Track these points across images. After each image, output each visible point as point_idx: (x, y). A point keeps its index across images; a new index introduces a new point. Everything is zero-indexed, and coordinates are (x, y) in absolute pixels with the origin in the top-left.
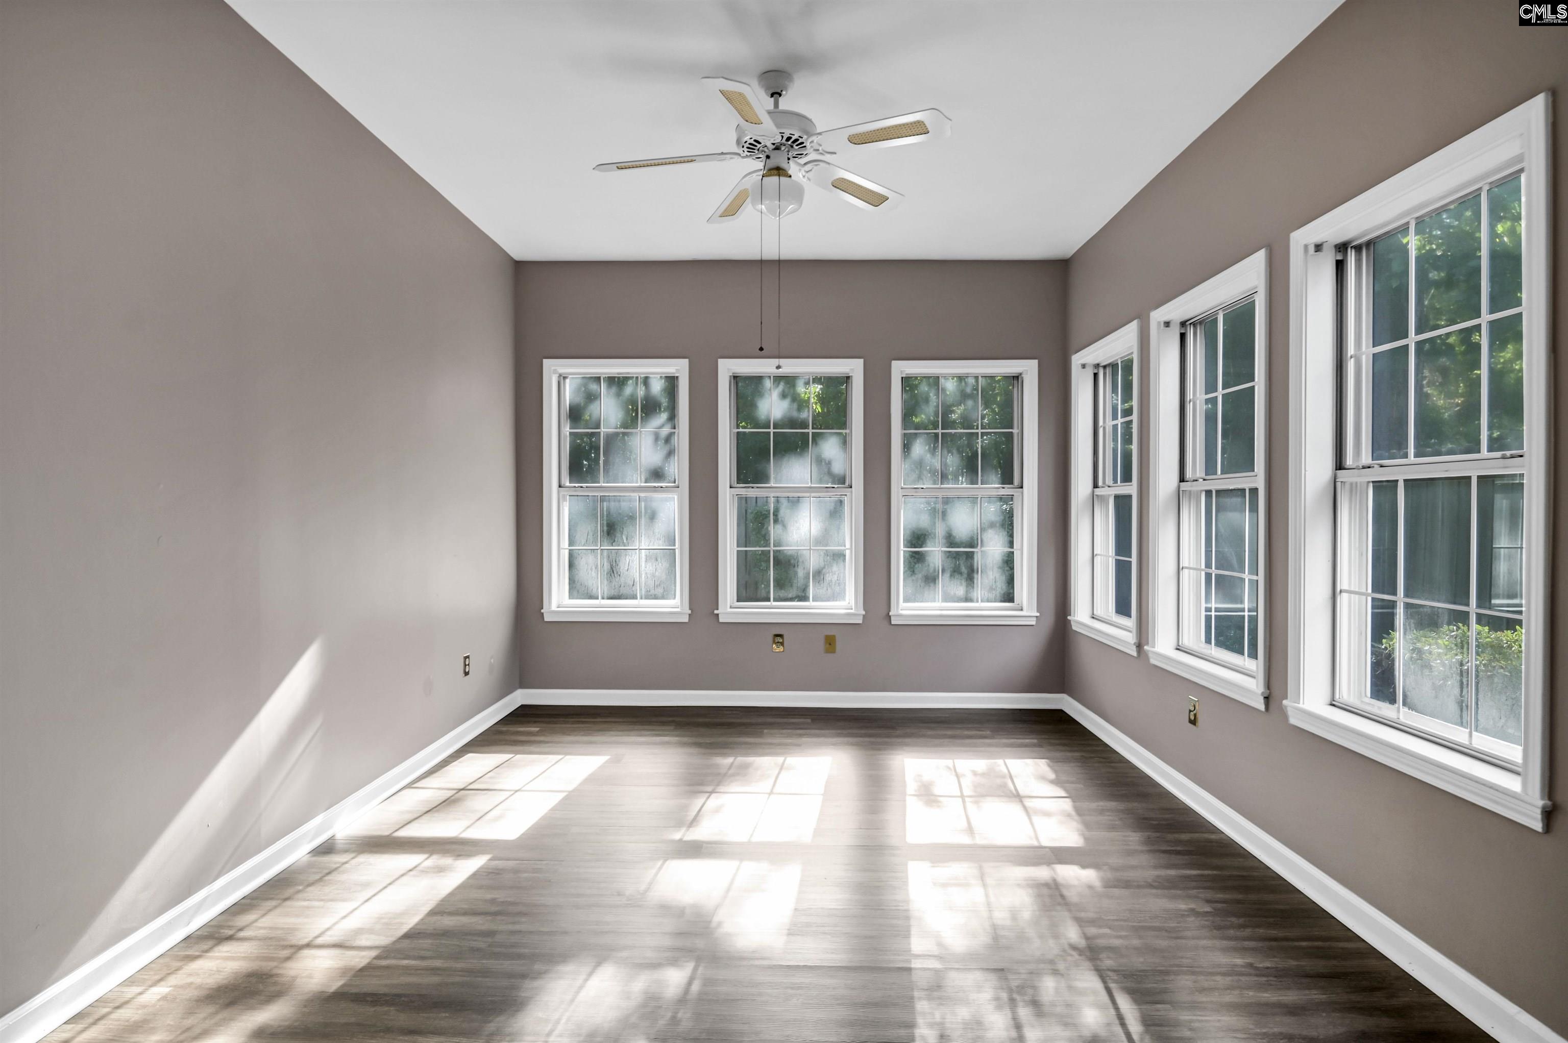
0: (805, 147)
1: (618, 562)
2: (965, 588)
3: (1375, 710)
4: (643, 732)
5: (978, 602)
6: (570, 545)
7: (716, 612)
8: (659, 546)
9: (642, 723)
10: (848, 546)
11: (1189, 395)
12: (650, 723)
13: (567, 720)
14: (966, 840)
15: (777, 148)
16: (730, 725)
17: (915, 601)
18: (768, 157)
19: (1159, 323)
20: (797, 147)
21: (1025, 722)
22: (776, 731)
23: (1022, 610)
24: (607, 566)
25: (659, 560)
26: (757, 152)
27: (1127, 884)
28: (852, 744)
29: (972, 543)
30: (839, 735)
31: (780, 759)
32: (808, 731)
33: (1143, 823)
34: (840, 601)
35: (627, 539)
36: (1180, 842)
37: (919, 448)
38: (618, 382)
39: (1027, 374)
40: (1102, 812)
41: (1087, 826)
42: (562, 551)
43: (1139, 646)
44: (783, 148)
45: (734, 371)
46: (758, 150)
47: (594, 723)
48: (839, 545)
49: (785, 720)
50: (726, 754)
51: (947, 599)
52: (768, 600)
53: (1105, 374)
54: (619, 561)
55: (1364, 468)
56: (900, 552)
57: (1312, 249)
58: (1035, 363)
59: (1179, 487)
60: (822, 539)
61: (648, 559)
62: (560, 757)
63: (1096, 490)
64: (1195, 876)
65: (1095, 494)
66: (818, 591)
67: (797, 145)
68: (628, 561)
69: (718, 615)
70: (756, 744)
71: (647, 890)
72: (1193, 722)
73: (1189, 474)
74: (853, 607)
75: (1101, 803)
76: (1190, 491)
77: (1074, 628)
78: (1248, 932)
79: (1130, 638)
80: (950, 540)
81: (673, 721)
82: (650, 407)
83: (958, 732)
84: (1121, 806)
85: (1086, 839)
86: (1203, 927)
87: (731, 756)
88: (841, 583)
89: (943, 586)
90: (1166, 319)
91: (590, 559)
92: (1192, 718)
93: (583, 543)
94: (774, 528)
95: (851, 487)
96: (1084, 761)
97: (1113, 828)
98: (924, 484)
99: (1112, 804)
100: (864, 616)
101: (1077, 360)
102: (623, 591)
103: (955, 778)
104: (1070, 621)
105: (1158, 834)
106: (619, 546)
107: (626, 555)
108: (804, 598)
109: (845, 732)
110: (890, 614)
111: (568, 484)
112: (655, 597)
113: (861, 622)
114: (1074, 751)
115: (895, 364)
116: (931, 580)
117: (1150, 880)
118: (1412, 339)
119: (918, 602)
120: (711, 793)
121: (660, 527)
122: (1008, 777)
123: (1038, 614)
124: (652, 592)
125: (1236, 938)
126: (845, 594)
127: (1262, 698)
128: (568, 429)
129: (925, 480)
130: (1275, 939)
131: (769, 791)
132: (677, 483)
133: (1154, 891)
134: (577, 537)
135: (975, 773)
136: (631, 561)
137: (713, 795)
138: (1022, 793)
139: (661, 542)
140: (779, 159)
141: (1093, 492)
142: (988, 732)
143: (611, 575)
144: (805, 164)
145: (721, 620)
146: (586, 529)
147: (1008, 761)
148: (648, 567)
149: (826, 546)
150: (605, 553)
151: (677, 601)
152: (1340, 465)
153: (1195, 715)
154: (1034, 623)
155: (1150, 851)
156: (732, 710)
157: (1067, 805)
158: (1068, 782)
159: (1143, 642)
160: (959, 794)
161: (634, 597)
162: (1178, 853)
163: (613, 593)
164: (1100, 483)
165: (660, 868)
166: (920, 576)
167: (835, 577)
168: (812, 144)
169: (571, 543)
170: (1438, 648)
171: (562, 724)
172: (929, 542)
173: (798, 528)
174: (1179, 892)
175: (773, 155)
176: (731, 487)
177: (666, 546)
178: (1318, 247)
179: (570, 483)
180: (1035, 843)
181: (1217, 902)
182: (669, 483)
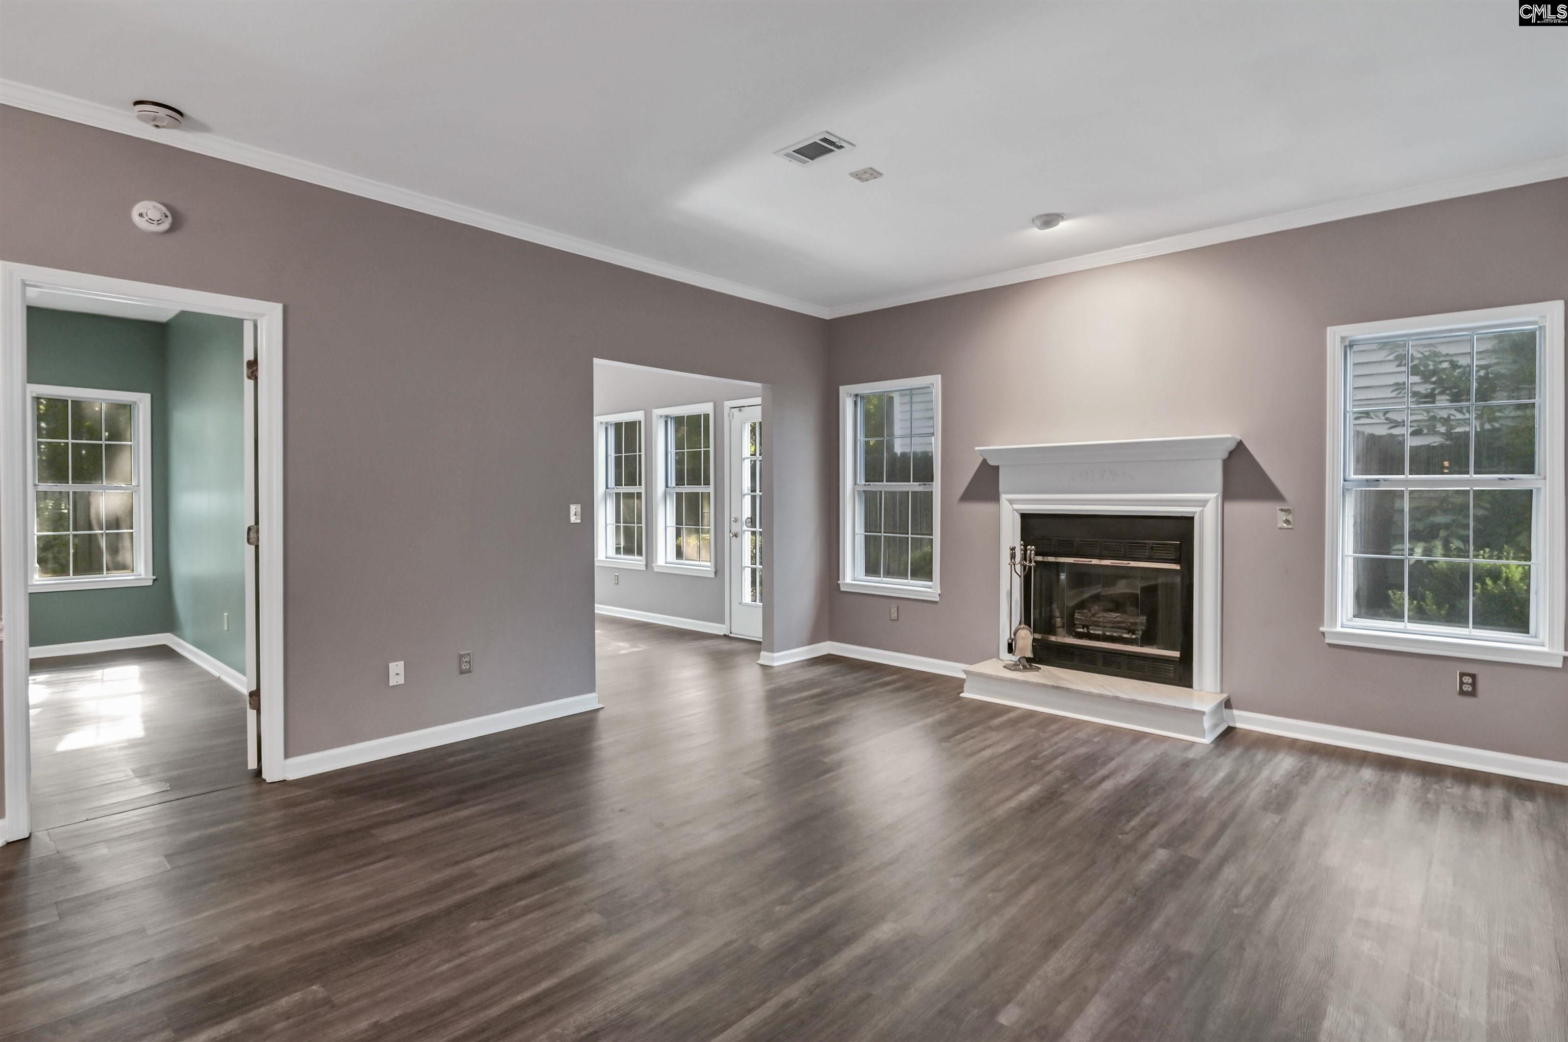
3: (676, 561)
55: (674, 487)
57: (659, 416)
59: (606, 491)
73: (610, 486)
76: (610, 492)
152: (667, 486)
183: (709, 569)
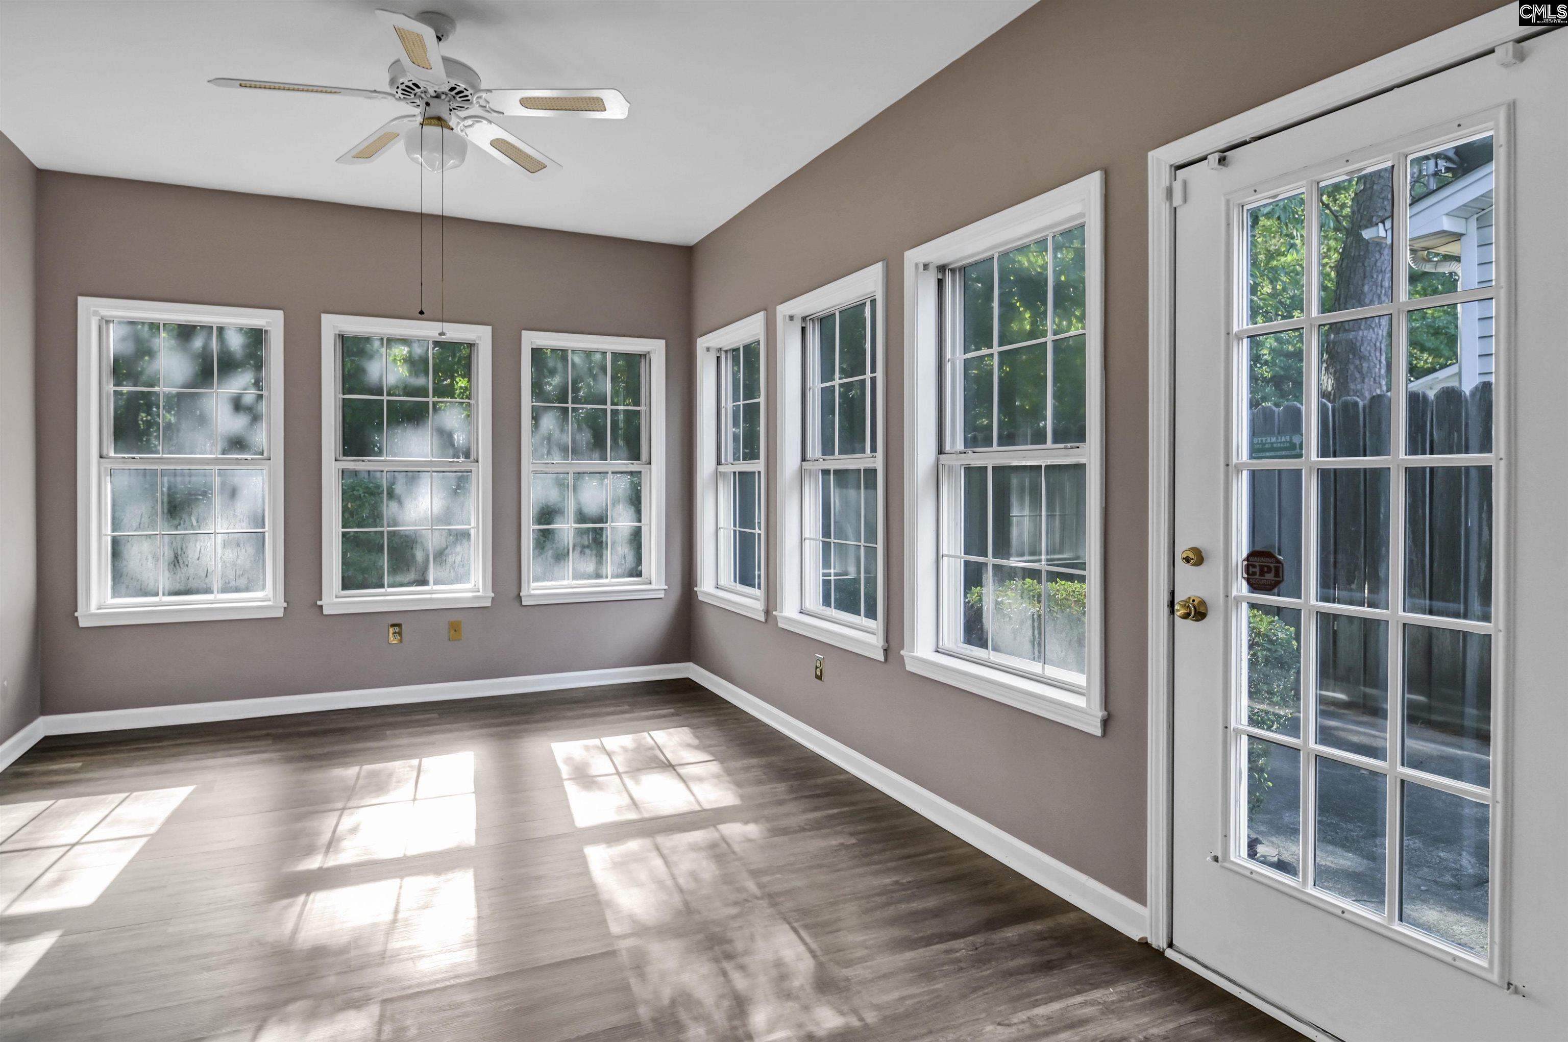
0: (469, 100)
1: (184, 550)
2: (595, 566)
3: (968, 652)
4: (232, 752)
5: (607, 577)
6: (114, 530)
7: (319, 603)
8: (242, 528)
9: (229, 741)
10: (473, 524)
11: (809, 384)
12: (237, 740)
13: (119, 748)
14: (632, 816)
15: (438, 97)
16: (342, 731)
17: (544, 580)
18: (428, 104)
19: (785, 316)
20: (459, 99)
21: (657, 693)
22: (402, 731)
23: (650, 584)
24: (168, 554)
25: (242, 545)
26: (413, 96)
27: (784, 831)
28: (492, 735)
29: (602, 519)
30: (474, 727)
31: (415, 762)
32: (438, 727)
33: (782, 774)
34: (464, 583)
35: (198, 522)
36: (817, 786)
37: (549, 422)
38: (185, 332)
39: (655, 353)
40: (747, 769)
41: (738, 784)
42: (104, 538)
43: (767, 612)
44: (443, 97)
45: (340, 329)
46: (415, 95)
47: (160, 747)
48: (463, 524)
49: (409, 718)
50: (347, 763)
51: (576, 576)
52: (382, 586)
53: (726, 358)
54: (187, 547)
55: (961, 453)
56: (529, 528)
57: (921, 267)
58: (662, 342)
59: (801, 466)
60: (446, 517)
61: (225, 545)
62: (125, 795)
63: (719, 467)
64: (837, 814)
65: (719, 470)
66: (439, 574)
67: (460, 97)
68: (199, 548)
69: (321, 606)
70: (378, 748)
71: (295, 931)
72: (819, 678)
73: (809, 455)
74: (481, 589)
75: (745, 762)
76: (810, 470)
77: (700, 598)
78: (887, 855)
79: (760, 606)
80: (582, 517)
81: (268, 735)
82: (228, 365)
83: (597, 710)
84: (762, 761)
85: (742, 797)
86: (855, 857)
87: (356, 765)
88: (465, 564)
89: (573, 563)
90: (791, 313)
91: (146, 546)
92: (819, 673)
93: (134, 528)
94: (387, 506)
95: (477, 462)
96: (720, 724)
97: (760, 782)
98: (553, 459)
99: (754, 761)
100: (493, 598)
101: (702, 343)
102: (193, 584)
103: (607, 758)
104: (696, 592)
105: (799, 782)
106: (186, 529)
107: (196, 541)
108: (423, 582)
109: (478, 723)
110: (521, 594)
111: (112, 454)
112: (237, 590)
113: (489, 604)
114: (710, 716)
115: (525, 334)
116: (561, 556)
117: (802, 824)
118: (996, 349)
119: (547, 580)
120: (343, 809)
121: (243, 507)
122: (657, 748)
123: (666, 587)
124: (233, 584)
125: (880, 862)
126: (469, 574)
127: (882, 651)
128: (112, 386)
129: (554, 455)
130: (909, 857)
131: (412, 798)
132: (265, 454)
133: (808, 833)
134: (125, 520)
135: (624, 749)
136: (203, 548)
137: (347, 812)
138: (673, 763)
139: (244, 524)
140: (440, 108)
141: (717, 469)
142: (627, 707)
143: (174, 566)
144: (466, 118)
145: (325, 612)
146: (136, 512)
147: (652, 733)
148: (226, 555)
149: (449, 524)
150: (166, 539)
151: (268, 591)
152: (941, 451)
153: (821, 671)
154: (662, 596)
155: (796, 799)
156: (340, 714)
157: (714, 767)
158: (710, 746)
159: (771, 608)
160: (614, 771)
161: (208, 591)
162: (819, 796)
163: (178, 587)
164: (723, 461)
165: (305, 904)
166: (550, 553)
167: (459, 558)
168: (480, 100)
169: (115, 527)
170: (1009, 599)
171: (113, 754)
172: (558, 519)
173: (417, 506)
174: (828, 831)
175: (433, 102)
176: (336, 460)
177: (251, 528)
178: (926, 266)
179: (115, 452)
180: (697, 808)
181: (860, 833)
182: (254, 454)
183: (1081, 702)
